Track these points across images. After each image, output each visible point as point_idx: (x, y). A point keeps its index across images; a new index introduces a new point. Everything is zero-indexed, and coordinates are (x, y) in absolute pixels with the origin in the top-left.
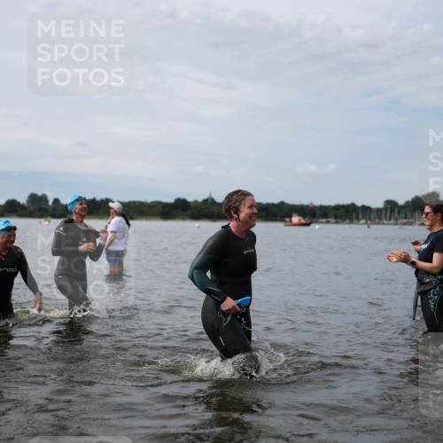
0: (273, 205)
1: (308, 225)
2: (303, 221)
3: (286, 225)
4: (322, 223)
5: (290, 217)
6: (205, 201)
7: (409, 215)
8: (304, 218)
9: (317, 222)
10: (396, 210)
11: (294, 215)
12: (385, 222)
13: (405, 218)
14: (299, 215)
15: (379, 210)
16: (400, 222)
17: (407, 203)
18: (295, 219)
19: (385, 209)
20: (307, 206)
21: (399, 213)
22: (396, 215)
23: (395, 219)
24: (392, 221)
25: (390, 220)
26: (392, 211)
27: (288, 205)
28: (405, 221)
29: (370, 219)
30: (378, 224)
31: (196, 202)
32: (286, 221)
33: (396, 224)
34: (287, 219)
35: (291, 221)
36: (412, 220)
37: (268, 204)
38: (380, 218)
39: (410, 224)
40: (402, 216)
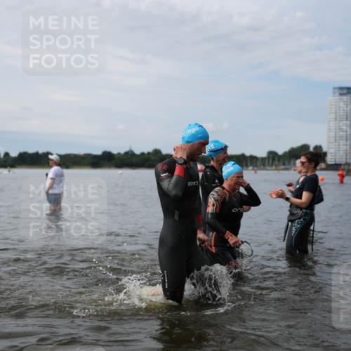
6: (126, 153)
7: (287, 163)
10: (277, 158)
12: (268, 168)
13: (284, 164)
15: (263, 159)
16: (279, 168)
17: (285, 153)
19: (268, 157)
21: (279, 161)
22: (277, 162)
23: (276, 166)
24: (274, 167)
25: (272, 166)
26: (274, 159)
28: (283, 167)
29: (256, 166)
30: (263, 169)
31: (119, 154)
33: (276, 169)
36: (289, 167)
38: (264, 165)
39: (288, 169)
40: (281, 163)
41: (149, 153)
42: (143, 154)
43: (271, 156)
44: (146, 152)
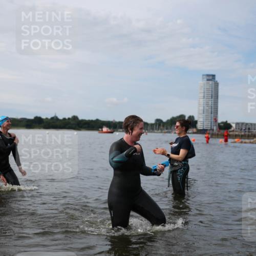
0: (92, 121)
1: (112, 132)
2: (109, 130)
3: (99, 133)
4: (120, 131)
5: (102, 128)
6: (52, 118)
7: (169, 127)
8: (110, 128)
9: (117, 131)
10: (162, 124)
11: (104, 127)
12: (156, 131)
13: (167, 129)
14: (107, 127)
15: (152, 125)
16: (163, 131)
17: (168, 121)
18: (105, 129)
19: (155, 124)
20: (112, 122)
21: (163, 126)
22: (162, 127)
23: (161, 130)
24: (160, 131)
25: (158, 130)
26: (159, 125)
27: (100, 121)
28: (166, 131)
29: (147, 130)
30: (152, 132)
31: (47, 119)
32: (99, 131)
33: (161, 132)
34: (100, 129)
35: (102, 130)
36: (170, 131)
37: (89, 120)
38: (153, 129)
39: (169, 132)
40: (165, 128)
41: (69, 119)
42: (64, 119)
43: (158, 122)
44: (67, 118)
